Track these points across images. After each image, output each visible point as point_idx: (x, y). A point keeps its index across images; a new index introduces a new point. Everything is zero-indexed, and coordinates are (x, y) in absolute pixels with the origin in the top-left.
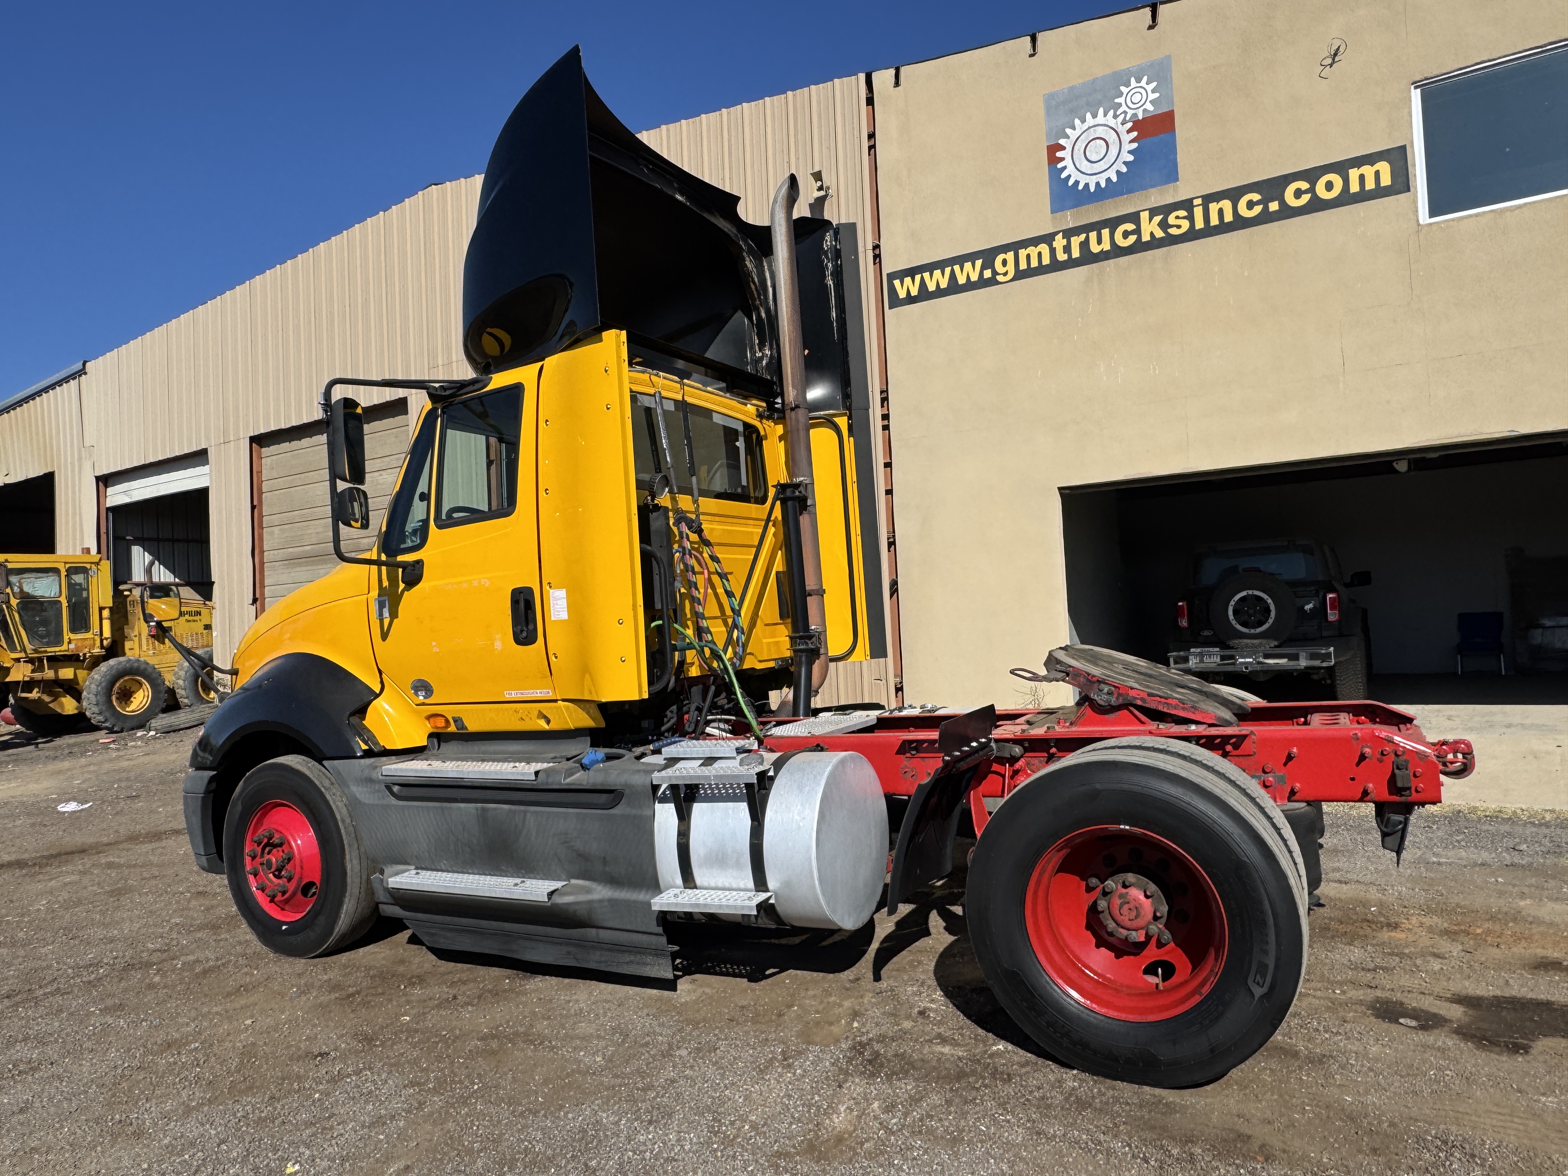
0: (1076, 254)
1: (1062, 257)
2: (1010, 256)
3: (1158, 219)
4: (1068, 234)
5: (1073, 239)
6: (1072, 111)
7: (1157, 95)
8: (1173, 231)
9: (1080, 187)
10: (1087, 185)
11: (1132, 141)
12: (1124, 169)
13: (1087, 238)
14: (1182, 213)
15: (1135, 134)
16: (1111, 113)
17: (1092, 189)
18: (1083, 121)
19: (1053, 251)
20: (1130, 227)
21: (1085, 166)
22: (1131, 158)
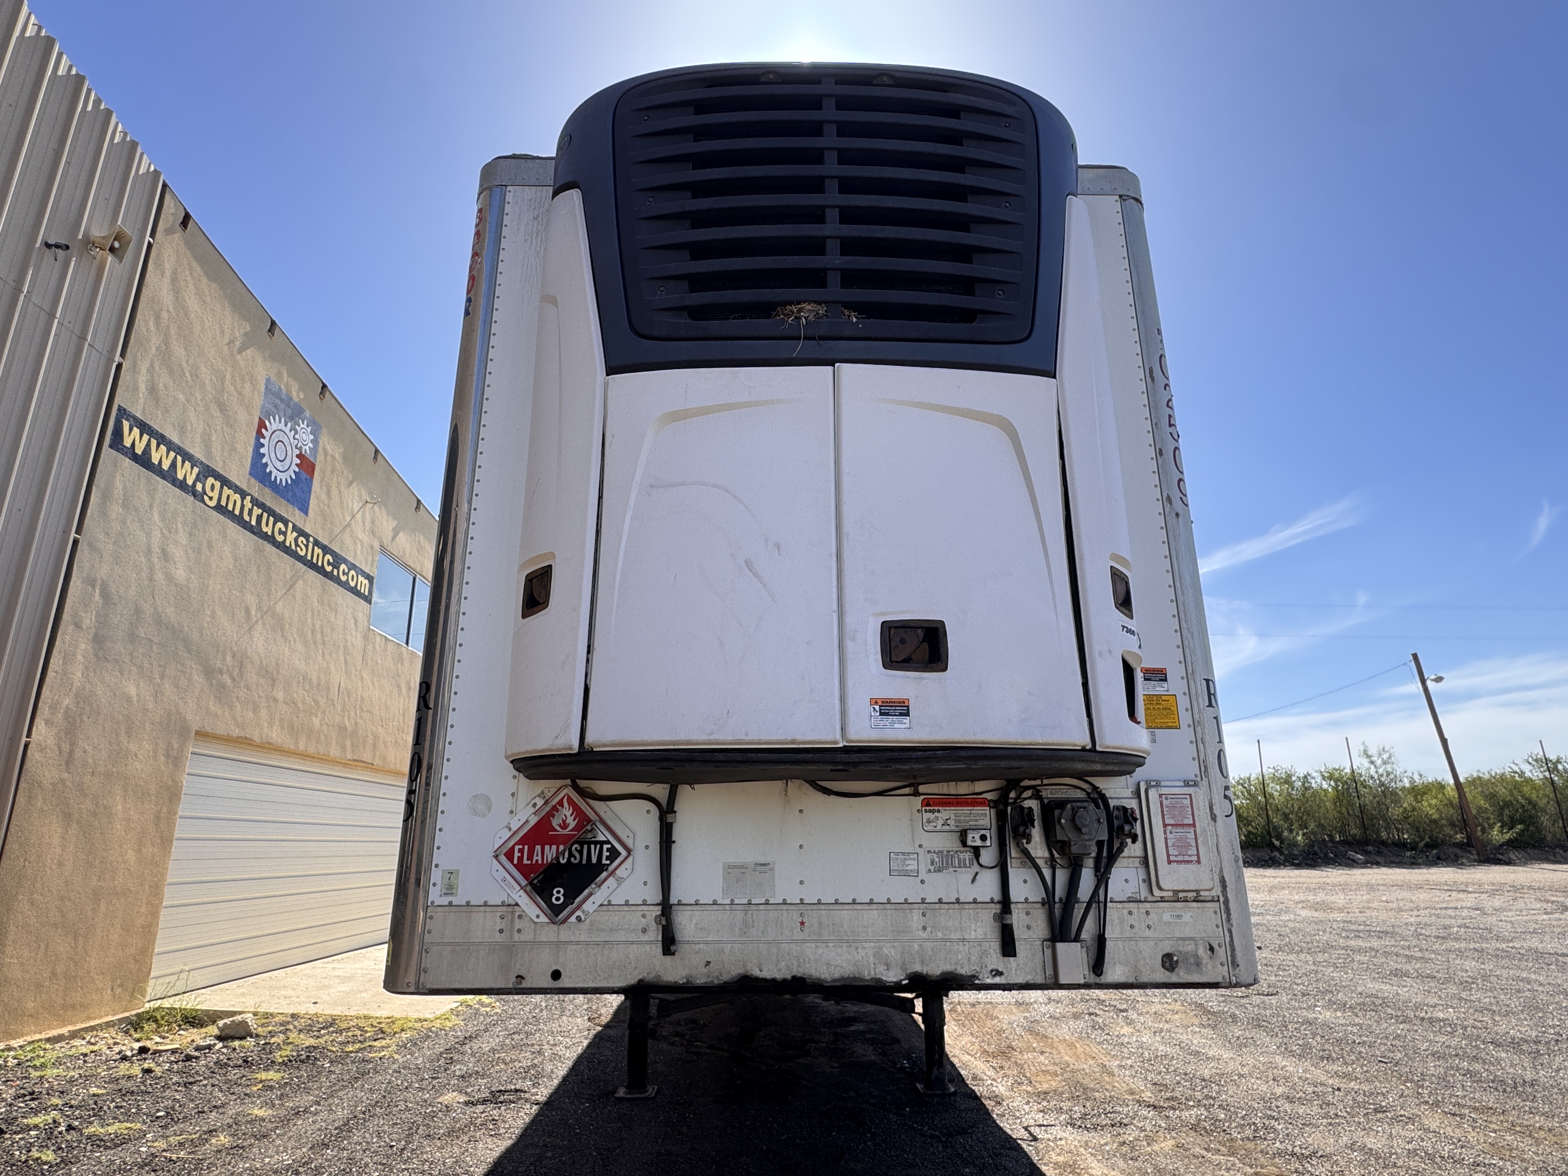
0: (254, 523)
1: (247, 518)
2: (218, 484)
3: (295, 534)
4: (255, 502)
5: (255, 508)
6: (275, 406)
7: (311, 446)
8: (298, 549)
9: (268, 471)
10: (271, 472)
11: (297, 465)
12: (289, 482)
13: (262, 514)
14: (305, 542)
15: (298, 461)
16: (293, 432)
17: (273, 479)
18: (280, 422)
19: (243, 506)
20: (283, 529)
21: (273, 455)
22: (294, 477)
